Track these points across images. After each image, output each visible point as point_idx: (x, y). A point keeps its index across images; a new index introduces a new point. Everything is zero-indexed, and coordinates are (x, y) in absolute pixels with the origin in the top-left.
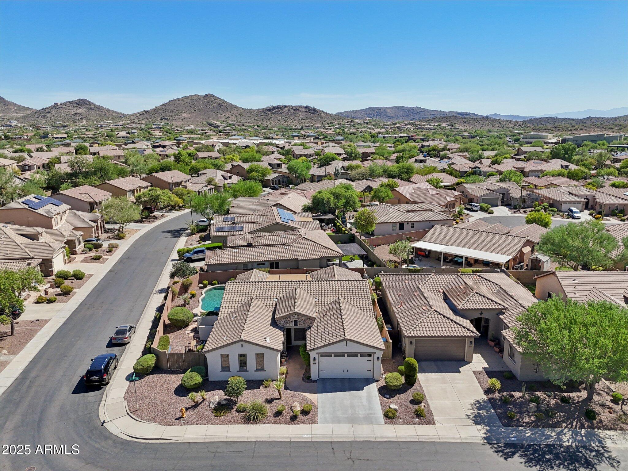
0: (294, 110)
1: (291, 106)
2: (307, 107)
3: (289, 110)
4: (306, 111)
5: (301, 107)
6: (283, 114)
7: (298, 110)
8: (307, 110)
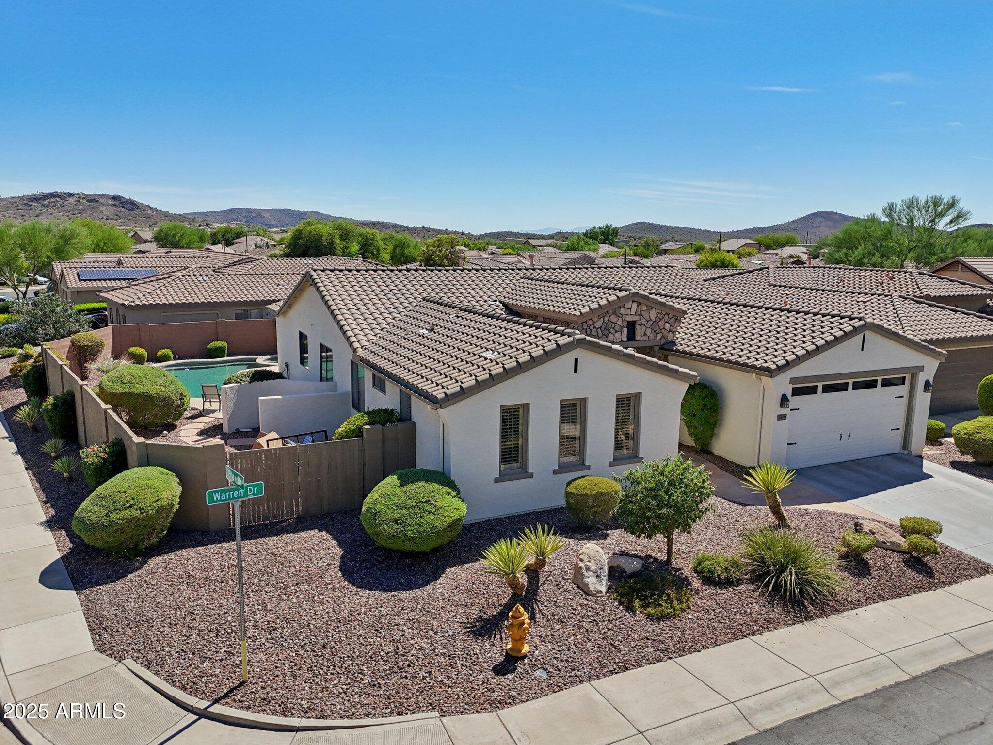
0: (90, 201)
1: (83, 194)
2: (115, 198)
3: (79, 201)
4: (115, 205)
5: (104, 196)
6: (65, 208)
7: (98, 201)
8: (117, 203)
